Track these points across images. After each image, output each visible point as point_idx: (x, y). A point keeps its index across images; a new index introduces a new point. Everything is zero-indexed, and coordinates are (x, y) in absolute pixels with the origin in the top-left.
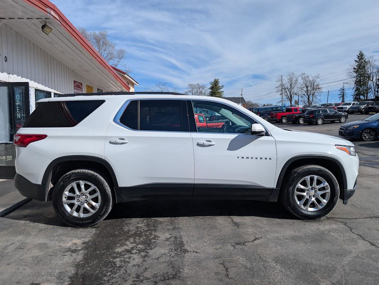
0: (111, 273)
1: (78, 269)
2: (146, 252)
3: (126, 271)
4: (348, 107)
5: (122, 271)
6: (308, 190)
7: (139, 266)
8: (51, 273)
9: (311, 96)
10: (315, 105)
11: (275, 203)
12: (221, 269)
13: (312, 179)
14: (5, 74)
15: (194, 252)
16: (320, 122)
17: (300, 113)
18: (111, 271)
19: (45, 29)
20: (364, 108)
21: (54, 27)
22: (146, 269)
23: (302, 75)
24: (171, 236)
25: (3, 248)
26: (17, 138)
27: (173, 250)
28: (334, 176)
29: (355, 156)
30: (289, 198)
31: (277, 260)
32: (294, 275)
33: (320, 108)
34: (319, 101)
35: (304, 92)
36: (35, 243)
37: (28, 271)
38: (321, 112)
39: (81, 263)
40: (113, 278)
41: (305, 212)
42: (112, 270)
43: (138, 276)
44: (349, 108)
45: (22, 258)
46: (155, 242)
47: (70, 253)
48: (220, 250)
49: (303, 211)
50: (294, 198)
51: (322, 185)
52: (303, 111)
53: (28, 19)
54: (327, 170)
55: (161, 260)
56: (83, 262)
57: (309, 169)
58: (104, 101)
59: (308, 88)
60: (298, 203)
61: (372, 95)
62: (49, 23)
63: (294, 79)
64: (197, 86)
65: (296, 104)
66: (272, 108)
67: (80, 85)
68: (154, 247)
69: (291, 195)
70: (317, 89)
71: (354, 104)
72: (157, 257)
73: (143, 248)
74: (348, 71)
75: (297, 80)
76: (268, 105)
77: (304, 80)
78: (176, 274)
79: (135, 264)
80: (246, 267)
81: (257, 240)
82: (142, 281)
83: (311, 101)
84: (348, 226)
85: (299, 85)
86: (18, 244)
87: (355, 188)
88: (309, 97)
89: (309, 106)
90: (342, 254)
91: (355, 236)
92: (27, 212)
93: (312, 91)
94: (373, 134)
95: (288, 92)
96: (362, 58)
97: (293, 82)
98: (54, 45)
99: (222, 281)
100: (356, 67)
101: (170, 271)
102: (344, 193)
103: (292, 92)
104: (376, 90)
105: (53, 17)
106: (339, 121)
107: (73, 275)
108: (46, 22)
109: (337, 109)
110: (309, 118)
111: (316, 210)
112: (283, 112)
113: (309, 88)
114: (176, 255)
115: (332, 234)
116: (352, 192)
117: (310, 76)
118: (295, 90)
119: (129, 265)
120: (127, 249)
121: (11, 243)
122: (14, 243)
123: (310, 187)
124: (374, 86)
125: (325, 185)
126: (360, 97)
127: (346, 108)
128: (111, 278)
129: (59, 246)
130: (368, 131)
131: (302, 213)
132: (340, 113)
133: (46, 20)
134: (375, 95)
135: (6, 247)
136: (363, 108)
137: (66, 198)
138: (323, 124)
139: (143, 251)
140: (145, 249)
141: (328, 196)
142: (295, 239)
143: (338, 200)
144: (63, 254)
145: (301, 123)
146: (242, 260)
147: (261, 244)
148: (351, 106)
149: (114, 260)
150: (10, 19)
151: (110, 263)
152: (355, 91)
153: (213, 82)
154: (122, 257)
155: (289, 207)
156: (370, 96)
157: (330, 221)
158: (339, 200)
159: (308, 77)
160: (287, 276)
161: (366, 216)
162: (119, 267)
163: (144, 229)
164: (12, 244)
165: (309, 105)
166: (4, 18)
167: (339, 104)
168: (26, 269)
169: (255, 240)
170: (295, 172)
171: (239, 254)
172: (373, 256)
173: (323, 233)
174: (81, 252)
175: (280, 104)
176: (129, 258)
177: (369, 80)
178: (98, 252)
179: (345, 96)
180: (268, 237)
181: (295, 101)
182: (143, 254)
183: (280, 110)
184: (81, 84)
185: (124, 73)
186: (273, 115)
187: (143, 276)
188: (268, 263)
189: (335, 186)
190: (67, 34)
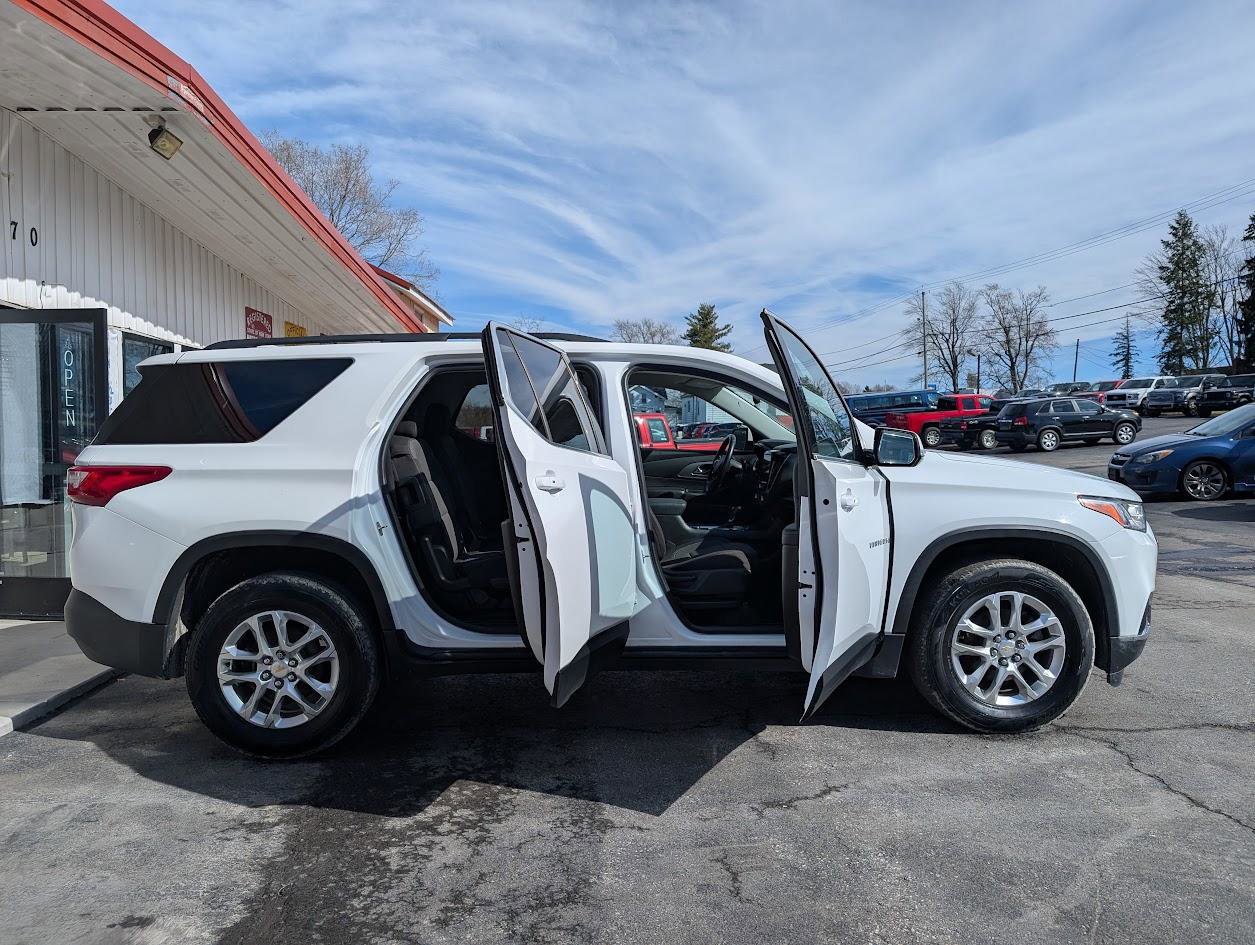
0: (374, 887)
1: (269, 876)
2: (483, 829)
3: (418, 881)
4: (1143, 393)
5: (409, 880)
6: (995, 639)
7: (459, 868)
8: (186, 888)
9: (1020, 358)
10: (1036, 387)
11: (891, 680)
12: (718, 875)
13: (1006, 606)
14: (31, 284)
15: (633, 828)
16: (1049, 441)
17: (984, 414)
18: (373, 883)
19: (160, 142)
20: (1193, 398)
21: (189, 136)
22: (482, 876)
23: (989, 292)
24: (559, 783)
25: (33, 821)
26: (76, 479)
27: (566, 824)
28: (1075, 594)
29: (1144, 530)
30: (933, 663)
31: (890, 849)
32: (943, 889)
33: (1049, 396)
34: (1049, 373)
35: (997, 347)
36: (133, 804)
37: (115, 882)
38: (1052, 408)
39: (279, 859)
40: (380, 901)
41: (987, 710)
42: (375, 881)
43: (457, 897)
44: (1146, 395)
45: (93, 847)
46: (510, 800)
47: (242, 832)
48: (715, 821)
49: (980, 707)
50: (952, 665)
51: (1038, 624)
52: (995, 407)
53: (106, 110)
54: (1054, 576)
55: (530, 850)
56: (283, 858)
57: (997, 572)
58: (348, 362)
59: (1011, 334)
60: (964, 679)
61: (1222, 355)
62: (174, 121)
63: (964, 304)
64: (644, 329)
65: (971, 385)
66: (892, 398)
67: (265, 322)
68: (507, 815)
69: (940, 656)
70: (1042, 337)
71: (1160, 384)
72: (516, 843)
73: (470, 818)
74: (1140, 276)
75: (972, 308)
76: (879, 389)
77: (996, 308)
78: (576, 891)
79: (449, 862)
80: (794, 869)
81: (833, 793)
82: (470, 911)
83: (1022, 375)
84: (1122, 752)
85: (979, 324)
86: (78, 808)
87: (1144, 633)
88: (1013, 364)
89: (1016, 392)
90: (1098, 831)
91: (1142, 780)
92: (101, 716)
93: (1024, 343)
94: (1220, 476)
95: (944, 346)
96: (1186, 235)
97: (962, 314)
98: (186, 193)
99: (720, 909)
100: (1166, 263)
101: (559, 881)
102: (1109, 650)
103: (958, 344)
104: (1235, 339)
105: (186, 105)
106: (1111, 440)
107: (257, 894)
108: (165, 121)
109: (1105, 401)
110: (1015, 429)
111: (1021, 702)
112: (926, 411)
113: (1014, 334)
114: (575, 837)
115: (1070, 773)
116: (1135, 647)
117: (1016, 294)
118: (968, 340)
119: (429, 865)
120: (422, 822)
121: (56, 805)
122: (65, 805)
123: (999, 629)
124: (1229, 324)
125: (1047, 625)
126: (1181, 361)
127: (1136, 396)
128: (372, 901)
129: (208, 814)
130: (1205, 467)
131: (978, 712)
132: (1114, 411)
133: (164, 114)
134: (1232, 355)
135: (42, 817)
136: (1190, 395)
137: (228, 664)
138: (1059, 448)
139: (473, 825)
140: (479, 821)
141: (1058, 660)
142: (950, 789)
143: (1090, 672)
144: (220, 835)
145: (988, 445)
146: (782, 849)
147: (843, 805)
148: (1151, 389)
149: (383, 853)
150: (50, 110)
151: (371, 859)
152: (1167, 341)
153: (697, 314)
154: (406, 842)
155: (935, 693)
156: (1214, 357)
157: (1066, 736)
158: (1093, 669)
159: (1008, 296)
160: (923, 892)
161: (1181, 721)
162: (398, 872)
163: (473, 766)
164: (60, 807)
165: (1015, 387)
166: (32, 107)
167: (1114, 385)
168: (108, 877)
169: (825, 793)
170: (953, 582)
171: (775, 832)
172: (1196, 835)
173: (1042, 772)
174: (277, 829)
175: (919, 387)
176: (430, 846)
177: (1210, 306)
178: (331, 830)
179: (1134, 358)
180: (868, 783)
181: (969, 375)
182: (471, 834)
183: (918, 405)
184: (269, 318)
185: (407, 285)
186: (895, 419)
187: (474, 895)
188: (865, 857)
189: (1082, 625)
190: (229, 159)
